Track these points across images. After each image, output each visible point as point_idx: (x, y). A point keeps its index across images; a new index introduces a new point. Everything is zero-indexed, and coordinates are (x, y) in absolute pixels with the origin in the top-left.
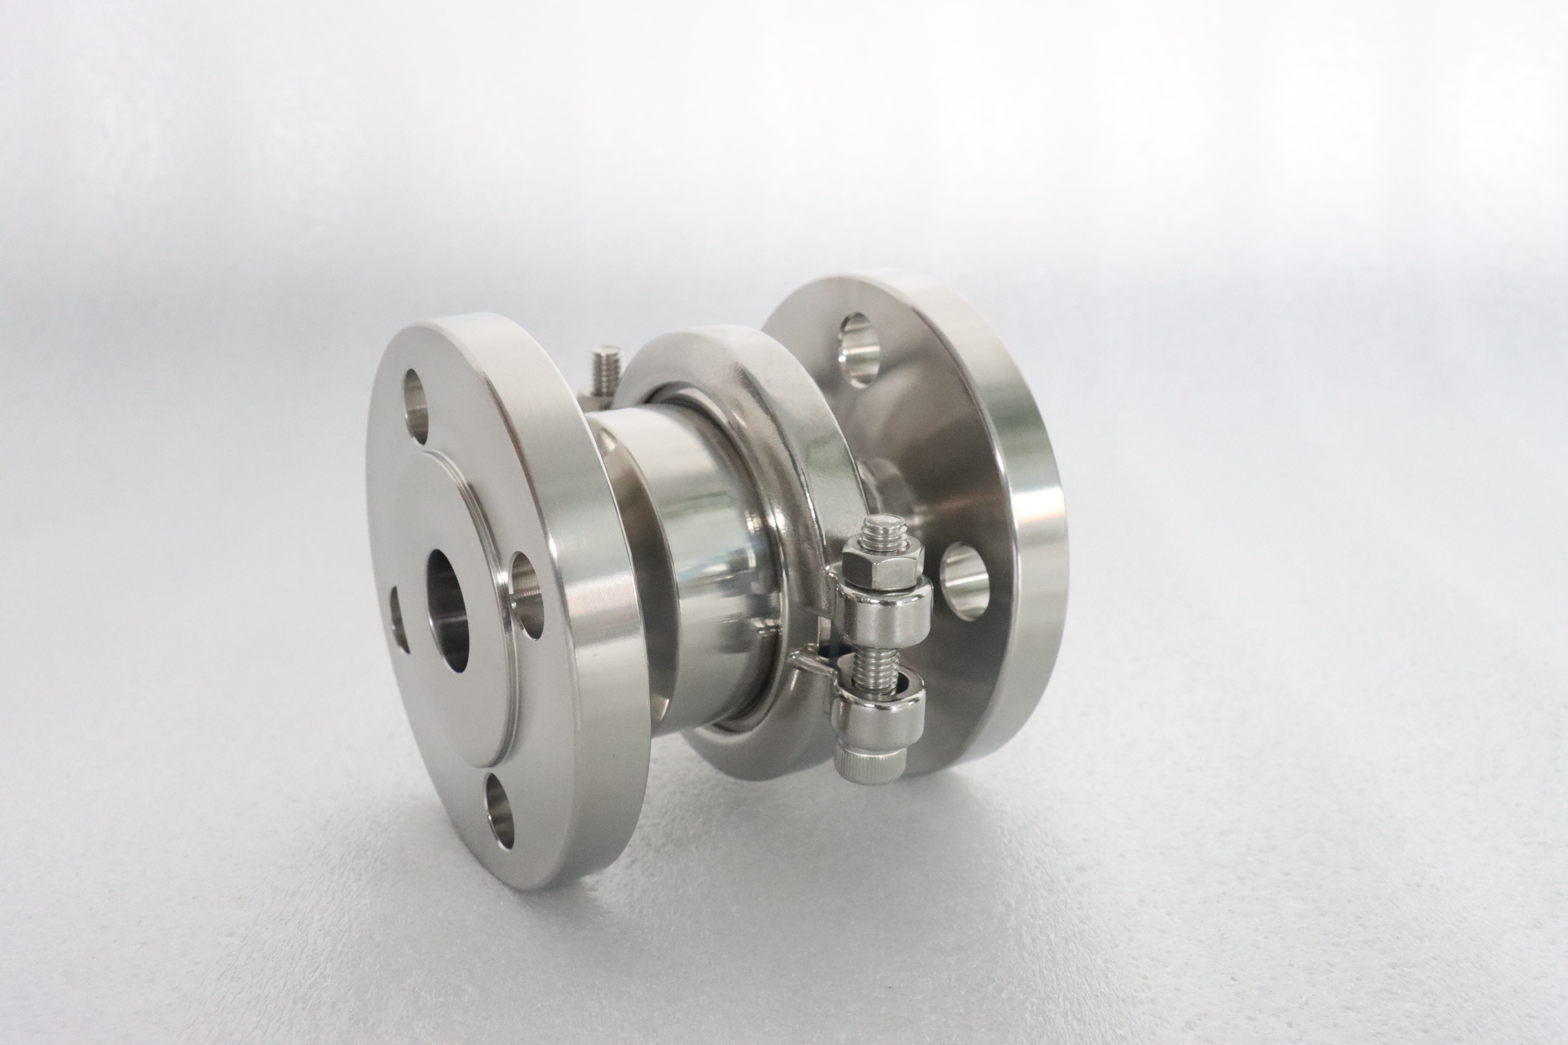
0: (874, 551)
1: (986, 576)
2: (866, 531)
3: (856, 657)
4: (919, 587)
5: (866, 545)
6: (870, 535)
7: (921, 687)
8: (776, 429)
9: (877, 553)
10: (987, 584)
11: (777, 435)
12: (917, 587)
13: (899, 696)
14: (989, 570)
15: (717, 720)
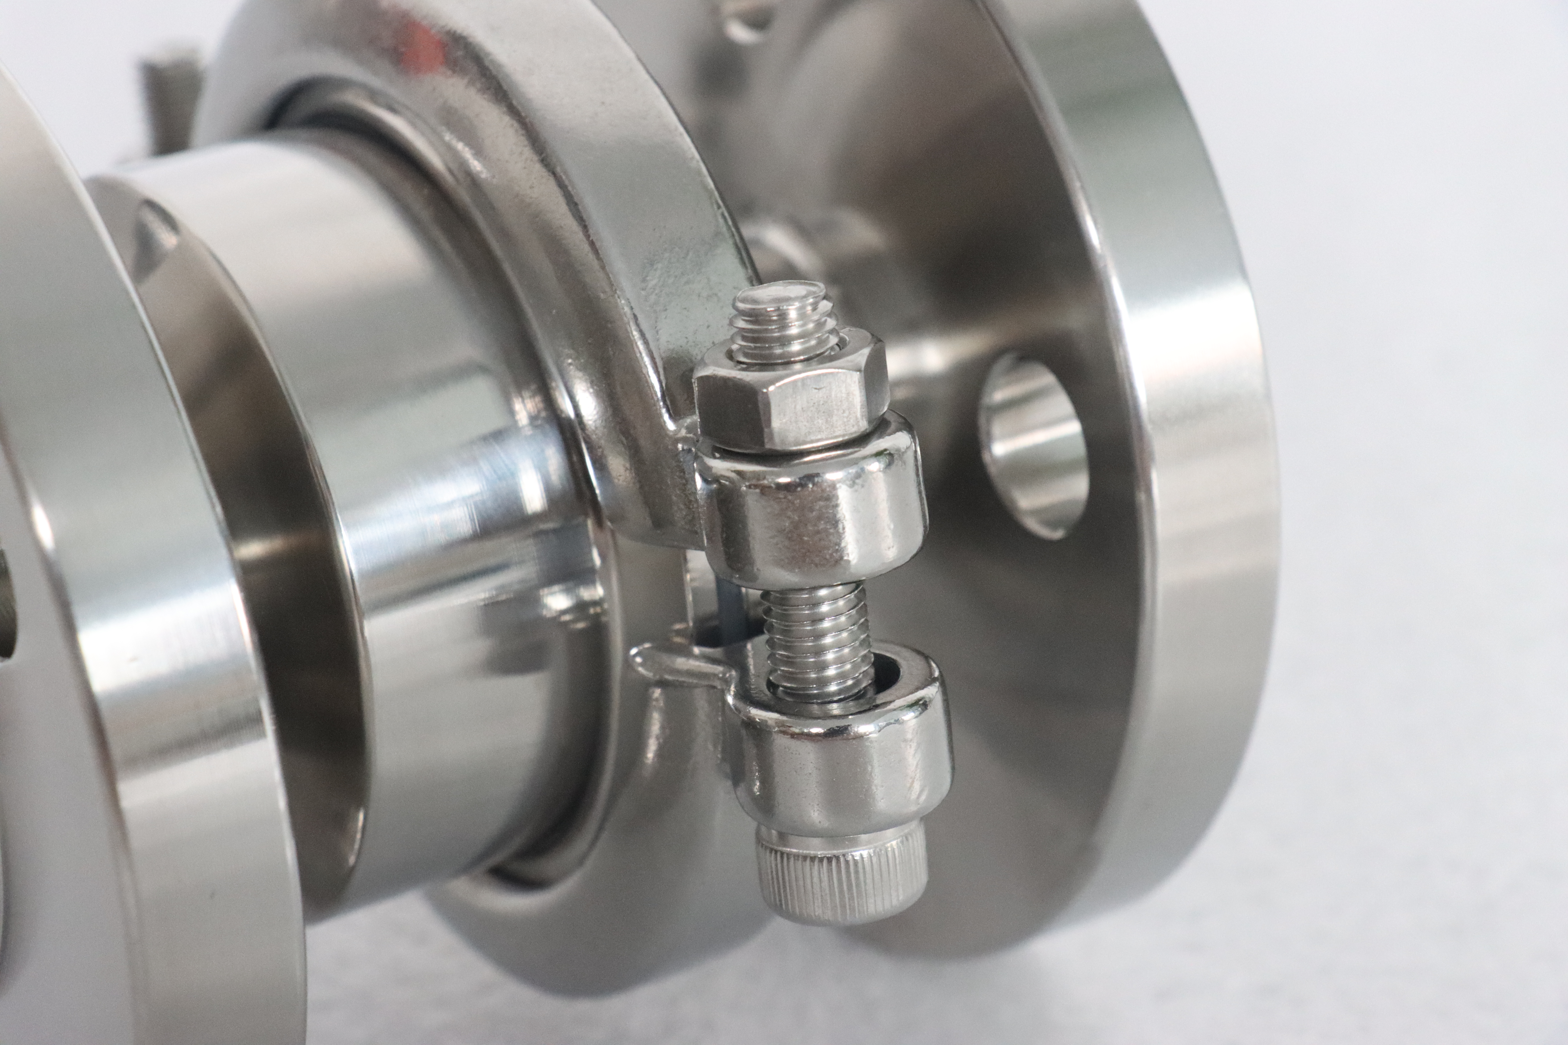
0: (767, 364)
1: (1074, 428)
2: (741, 324)
3: (771, 643)
4: (881, 436)
5: (746, 355)
6: (751, 331)
7: (930, 681)
8: (523, 132)
9: (775, 367)
10: (1080, 449)
11: (525, 146)
12: (876, 435)
13: (881, 698)
14: (1082, 411)
15: (497, 859)
